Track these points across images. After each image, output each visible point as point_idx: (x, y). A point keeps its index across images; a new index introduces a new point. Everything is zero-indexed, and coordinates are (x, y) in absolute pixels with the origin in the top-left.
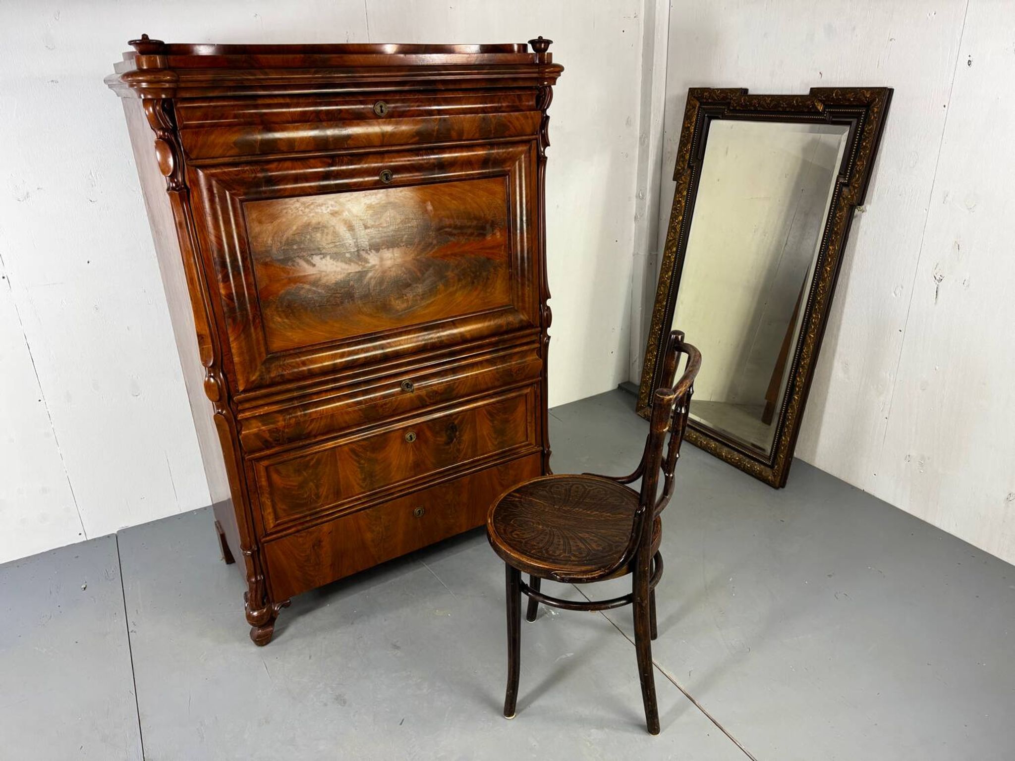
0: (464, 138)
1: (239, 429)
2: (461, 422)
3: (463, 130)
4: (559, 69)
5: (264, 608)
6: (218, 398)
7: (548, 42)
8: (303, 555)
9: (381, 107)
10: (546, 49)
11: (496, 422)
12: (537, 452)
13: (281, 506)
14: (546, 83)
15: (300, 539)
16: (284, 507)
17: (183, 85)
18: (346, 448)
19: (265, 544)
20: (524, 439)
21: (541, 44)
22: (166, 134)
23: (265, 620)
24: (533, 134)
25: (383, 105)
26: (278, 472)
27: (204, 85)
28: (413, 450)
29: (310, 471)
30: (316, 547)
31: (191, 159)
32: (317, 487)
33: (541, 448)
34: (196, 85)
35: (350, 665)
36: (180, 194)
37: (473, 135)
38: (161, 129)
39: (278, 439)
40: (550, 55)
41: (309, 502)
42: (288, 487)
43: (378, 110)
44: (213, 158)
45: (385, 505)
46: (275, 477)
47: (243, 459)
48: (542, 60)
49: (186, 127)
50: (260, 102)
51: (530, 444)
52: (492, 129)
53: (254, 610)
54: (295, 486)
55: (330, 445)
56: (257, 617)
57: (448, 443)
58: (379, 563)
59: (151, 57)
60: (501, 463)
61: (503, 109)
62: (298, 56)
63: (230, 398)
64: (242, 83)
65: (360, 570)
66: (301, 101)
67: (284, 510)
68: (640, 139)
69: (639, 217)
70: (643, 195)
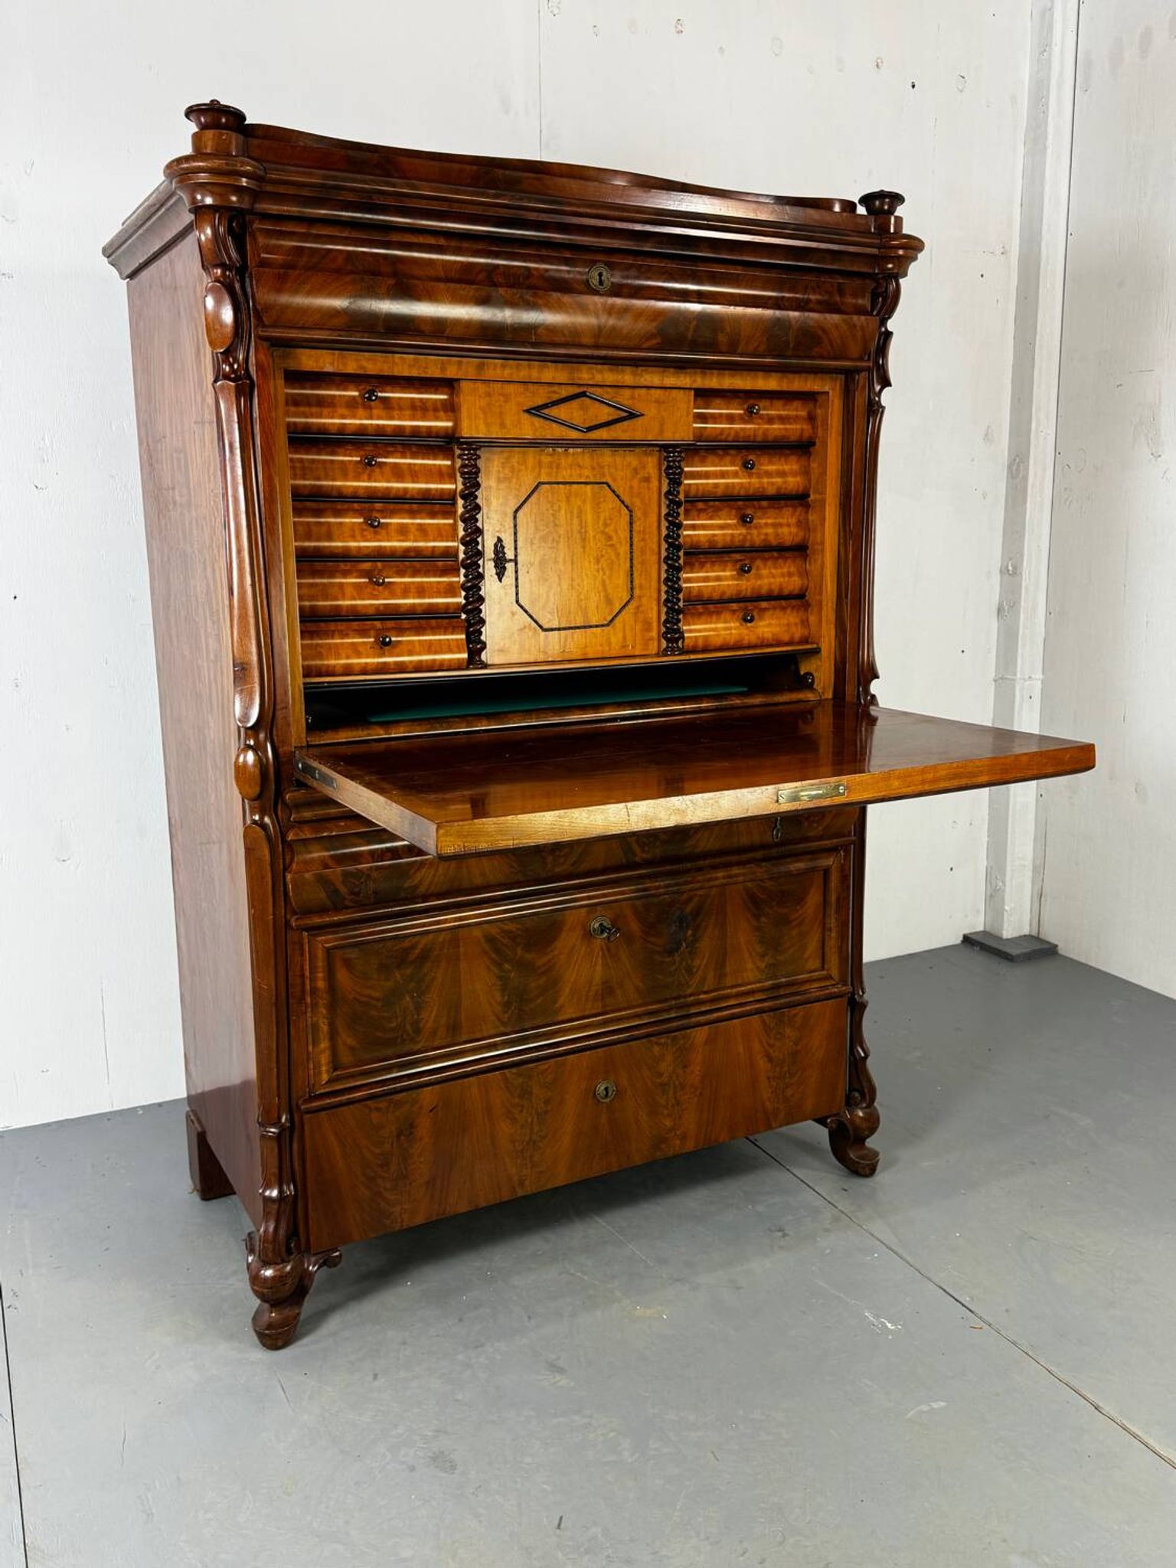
0: (739, 351)
1: (288, 861)
2: (697, 912)
3: (739, 335)
4: (914, 246)
5: (289, 1262)
6: (257, 790)
7: (897, 199)
8: (377, 1151)
9: (600, 275)
10: (891, 211)
11: (763, 919)
12: (840, 996)
13: (346, 1039)
14: (890, 266)
15: (375, 1115)
16: (350, 1041)
17: (269, 188)
18: (477, 933)
19: (308, 1116)
20: (817, 964)
21: (883, 203)
22: (228, 273)
23: (289, 1287)
24: (861, 359)
25: (604, 273)
26: (348, 964)
27: (305, 192)
28: (604, 956)
29: (408, 971)
30: (402, 1138)
31: (264, 326)
32: (418, 1008)
33: (849, 988)
34: (292, 191)
35: (460, 1397)
36: (237, 387)
37: (756, 348)
38: (223, 266)
39: (356, 890)
40: (899, 220)
41: (399, 1040)
42: (364, 999)
43: (595, 281)
44: (303, 328)
45: (543, 1066)
46: (342, 976)
47: (287, 923)
48: (883, 228)
49: (264, 263)
50: (395, 237)
51: (829, 977)
52: (792, 340)
53: (266, 1264)
54: (378, 1000)
55: (450, 919)
56: (273, 1278)
57: (670, 953)
58: (520, 1193)
59: (222, 135)
60: (771, 1010)
61: (811, 306)
62: (468, 167)
63: (279, 794)
64: (370, 198)
65: (483, 1204)
66: (465, 245)
67: (352, 1049)
68: (1010, 467)
69: (1006, 608)
70: (1015, 568)
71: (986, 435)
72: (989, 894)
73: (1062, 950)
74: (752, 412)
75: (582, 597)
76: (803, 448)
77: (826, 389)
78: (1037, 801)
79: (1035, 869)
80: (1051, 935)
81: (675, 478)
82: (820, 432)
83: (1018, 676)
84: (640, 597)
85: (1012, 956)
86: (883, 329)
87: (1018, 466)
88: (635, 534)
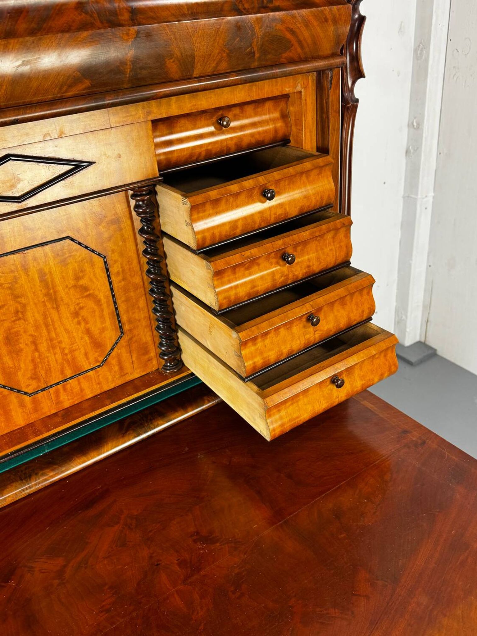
3: (193, 57)
52: (256, 48)
61: (278, 3)
68: (415, 51)
69: (412, 151)
70: (418, 124)
71: (400, 28)
72: (397, 320)
73: (440, 352)
74: (223, 125)
75: (66, 351)
77: (299, 88)
78: (427, 269)
79: (424, 307)
80: (432, 343)
82: (294, 129)
83: (419, 196)
84: (130, 330)
85: (412, 362)
86: (357, 16)
87: (422, 50)
88: (113, 278)
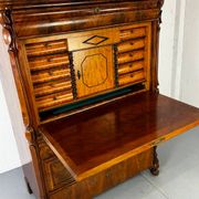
1: (40, 151)
6: (31, 138)
9: (98, 10)
17: (15, 3)
22: (7, 26)
24: (156, 18)
31: (18, 37)
36: (14, 53)
38: (5, 24)
49: (16, 23)
63: (36, 138)
70: (177, 39)
74: (132, 32)
76: (143, 38)
77: (148, 25)
81: (116, 50)
84: (109, 76)
86: (160, 10)
88: (107, 63)
